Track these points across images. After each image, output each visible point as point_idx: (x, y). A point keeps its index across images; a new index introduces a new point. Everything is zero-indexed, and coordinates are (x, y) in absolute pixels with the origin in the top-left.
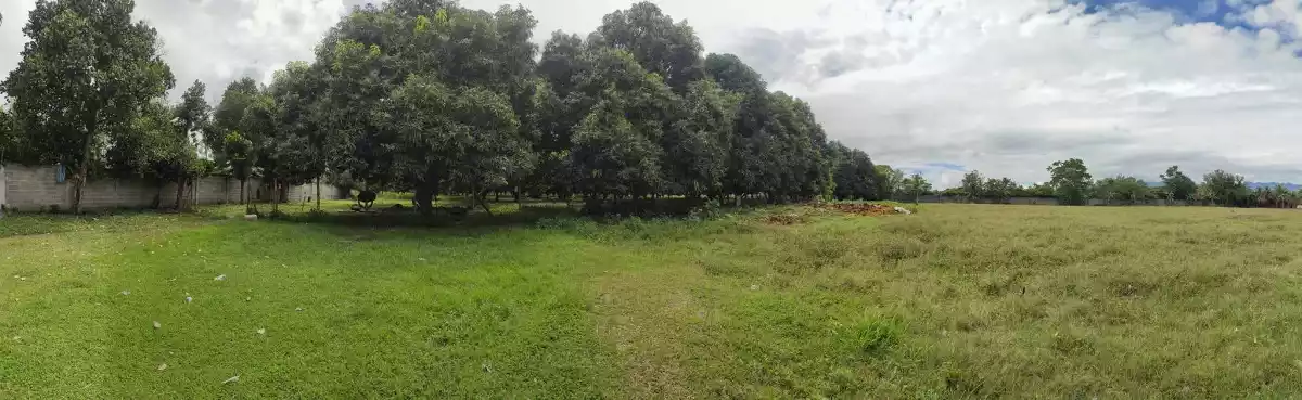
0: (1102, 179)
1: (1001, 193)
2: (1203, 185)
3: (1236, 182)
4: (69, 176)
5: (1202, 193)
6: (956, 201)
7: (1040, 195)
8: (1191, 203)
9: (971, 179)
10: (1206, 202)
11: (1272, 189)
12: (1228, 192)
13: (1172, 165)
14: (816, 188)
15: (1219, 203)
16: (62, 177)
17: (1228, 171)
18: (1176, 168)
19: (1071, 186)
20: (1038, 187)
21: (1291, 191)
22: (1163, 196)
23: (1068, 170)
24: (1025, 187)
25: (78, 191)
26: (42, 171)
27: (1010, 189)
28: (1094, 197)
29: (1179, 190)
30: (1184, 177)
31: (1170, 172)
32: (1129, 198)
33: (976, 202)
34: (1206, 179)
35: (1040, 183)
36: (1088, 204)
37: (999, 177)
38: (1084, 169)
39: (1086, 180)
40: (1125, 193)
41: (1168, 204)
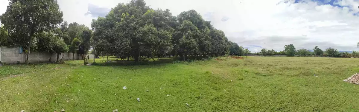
0: (299, 49)
1: (271, 54)
2: (325, 51)
3: (335, 51)
4: (24, 51)
5: (325, 54)
6: (260, 56)
7: (282, 54)
8: (322, 56)
9: (263, 50)
10: (326, 56)
11: (345, 53)
12: (332, 53)
13: (316, 46)
14: (226, 52)
15: (330, 56)
16: (21, 51)
17: (333, 48)
18: (317, 47)
19: (290, 52)
20: (281, 52)
21: (350, 53)
22: (313, 54)
23: (289, 47)
24: (278, 52)
25: (27, 56)
26: (14, 49)
27: (274, 53)
28: (296, 54)
29: (318, 53)
30: (319, 49)
31: (315, 48)
32: (305, 55)
33: (264, 56)
34: (326, 50)
35: (282, 51)
36: (295, 56)
37: (271, 49)
38: (294, 47)
39: (294, 50)
40: (304, 53)
41: (315, 57)
